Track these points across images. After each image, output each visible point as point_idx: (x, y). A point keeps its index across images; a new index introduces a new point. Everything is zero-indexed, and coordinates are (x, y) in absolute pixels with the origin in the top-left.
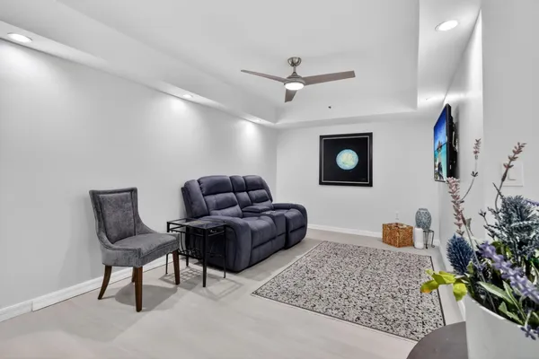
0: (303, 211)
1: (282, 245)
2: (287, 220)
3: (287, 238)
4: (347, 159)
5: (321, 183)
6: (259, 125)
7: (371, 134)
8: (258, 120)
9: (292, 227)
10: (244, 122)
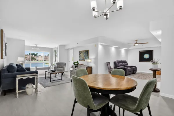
0: (136, 67)
1: (132, 73)
2: (133, 69)
3: (133, 72)
4: (146, 56)
5: (140, 62)
6: (124, 49)
7: (153, 50)
8: (125, 49)
9: (134, 70)
10: (121, 49)
